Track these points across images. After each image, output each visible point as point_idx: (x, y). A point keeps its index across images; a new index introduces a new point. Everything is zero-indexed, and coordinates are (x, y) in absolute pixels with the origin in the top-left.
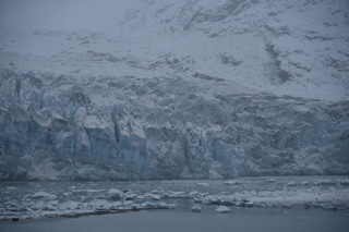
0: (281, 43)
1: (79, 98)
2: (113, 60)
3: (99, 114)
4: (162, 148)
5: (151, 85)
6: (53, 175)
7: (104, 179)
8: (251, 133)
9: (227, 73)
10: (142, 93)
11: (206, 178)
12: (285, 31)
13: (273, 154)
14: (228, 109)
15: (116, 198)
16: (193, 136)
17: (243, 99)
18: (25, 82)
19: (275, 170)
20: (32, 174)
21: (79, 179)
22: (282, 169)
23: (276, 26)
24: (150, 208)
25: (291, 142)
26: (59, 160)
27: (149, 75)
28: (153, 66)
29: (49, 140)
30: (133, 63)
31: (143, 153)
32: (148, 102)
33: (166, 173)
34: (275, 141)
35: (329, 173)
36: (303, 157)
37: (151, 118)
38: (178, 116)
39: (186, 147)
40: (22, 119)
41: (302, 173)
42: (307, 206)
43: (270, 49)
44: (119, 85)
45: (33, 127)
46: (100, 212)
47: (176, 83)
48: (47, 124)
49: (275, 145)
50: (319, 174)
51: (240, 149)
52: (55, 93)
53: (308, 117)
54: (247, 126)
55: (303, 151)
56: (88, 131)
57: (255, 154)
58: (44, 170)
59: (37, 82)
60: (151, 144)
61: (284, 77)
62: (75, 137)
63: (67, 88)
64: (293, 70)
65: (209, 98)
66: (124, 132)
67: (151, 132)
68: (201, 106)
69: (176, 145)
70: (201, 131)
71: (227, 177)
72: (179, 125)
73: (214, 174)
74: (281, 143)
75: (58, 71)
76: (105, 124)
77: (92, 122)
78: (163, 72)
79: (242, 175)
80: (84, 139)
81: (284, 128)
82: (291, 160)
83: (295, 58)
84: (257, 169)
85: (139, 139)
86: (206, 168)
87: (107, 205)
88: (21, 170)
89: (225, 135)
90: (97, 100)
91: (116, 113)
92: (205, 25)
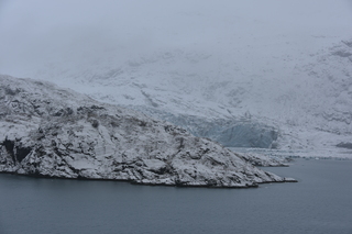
23: (139, 83)
43: (144, 93)
61: (156, 105)
81: (204, 128)
92: (100, 80)
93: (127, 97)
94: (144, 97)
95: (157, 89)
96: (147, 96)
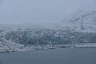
0: (83, 25)
1: (54, 32)
2: (60, 27)
3: (57, 35)
4: (66, 39)
5: (64, 31)
6: (51, 43)
7: (58, 43)
8: (78, 37)
9: (75, 29)
10: (63, 32)
11: (72, 43)
12: (83, 23)
13: (81, 40)
14: (75, 34)
15: (58, 46)
16: (70, 37)
17: (77, 32)
18: (47, 30)
19: (81, 42)
20: (48, 43)
21: (54, 44)
22: (82, 42)
23: (82, 22)
24: (62, 47)
25: (84, 38)
26: (52, 41)
27: (64, 29)
28: (65, 28)
29: (50, 38)
30: (62, 28)
31: (63, 40)
32: (64, 33)
33: (66, 43)
34: (81, 38)
35: (89, 42)
36: (85, 40)
37: (64, 35)
38: (68, 35)
39: (69, 39)
40: (47, 35)
41: (85, 43)
42: (84, 47)
43: (81, 25)
44: (60, 31)
45: (48, 37)
46: (55, 48)
47: (68, 30)
48: (50, 36)
49: (81, 39)
50: (87, 43)
51: (76, 39)
52: (51, 32)
53: (86, 35)
54: (78, 36)
55: (85, 39)
56: (55, 37)
57: (79, 40)
58: (49, 42)
59: (49, 30)
60: (64, 39)
61: (83, 29)
62: (54, 38)
63: (53, 31)
64: (84, 28)
65: (72, 32)
66: (60, 37)
67: (64, 37)
68: (71, 33)
69: (68, 39)
70: (71, 37)
71: (75, 43)
72: (68, 36)
73: (73, 43)
74: (82, 38)
75: (52, 29)
76: (58, 36)
77: (56, 36)
78: (67, 29)
79: (77, 43)
80: (55, 38)
81: (83, 36)
82: (84, 41)
83: (85, 27)
84: (79, 42)
85: (62, 38)
86: (72, 42)
87: (56, 47)
88: (46, 42)
89: (74, 37)
90: (57, 33)
91: (59, 34)
92: (73, 22)
93: (75, 27)
94: (81, 27)
95: (87, 24)
96: (82, 26)
